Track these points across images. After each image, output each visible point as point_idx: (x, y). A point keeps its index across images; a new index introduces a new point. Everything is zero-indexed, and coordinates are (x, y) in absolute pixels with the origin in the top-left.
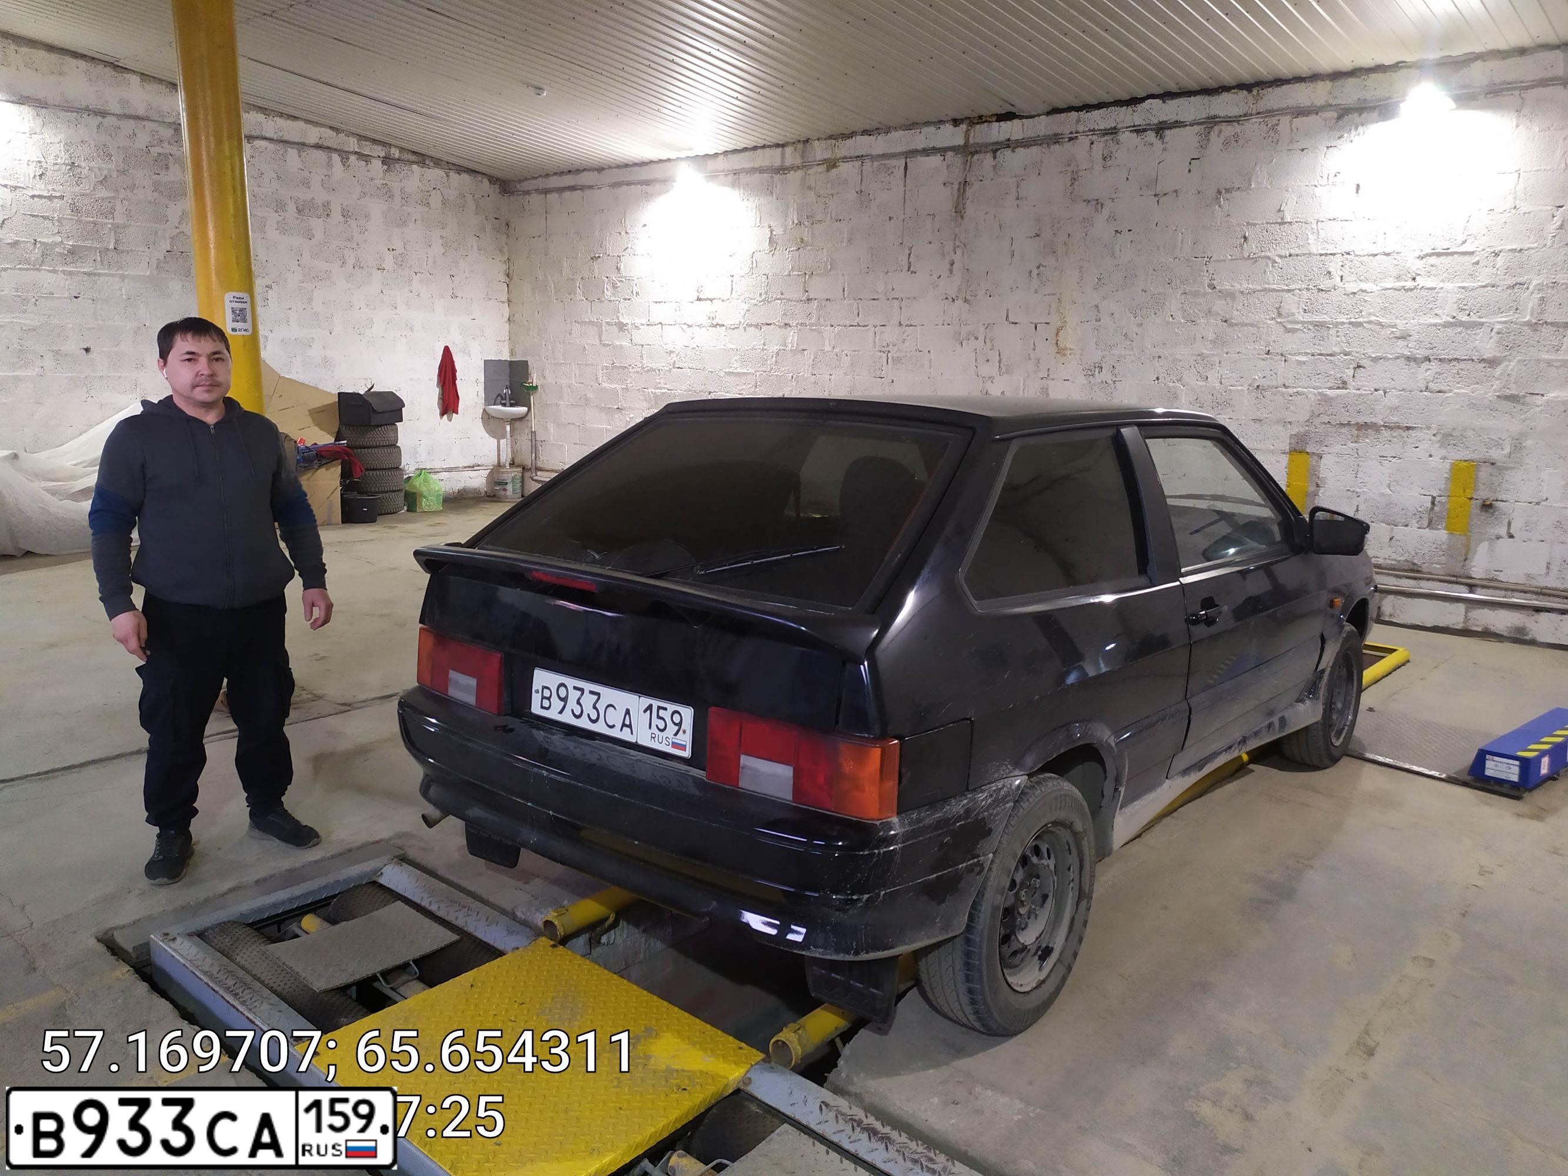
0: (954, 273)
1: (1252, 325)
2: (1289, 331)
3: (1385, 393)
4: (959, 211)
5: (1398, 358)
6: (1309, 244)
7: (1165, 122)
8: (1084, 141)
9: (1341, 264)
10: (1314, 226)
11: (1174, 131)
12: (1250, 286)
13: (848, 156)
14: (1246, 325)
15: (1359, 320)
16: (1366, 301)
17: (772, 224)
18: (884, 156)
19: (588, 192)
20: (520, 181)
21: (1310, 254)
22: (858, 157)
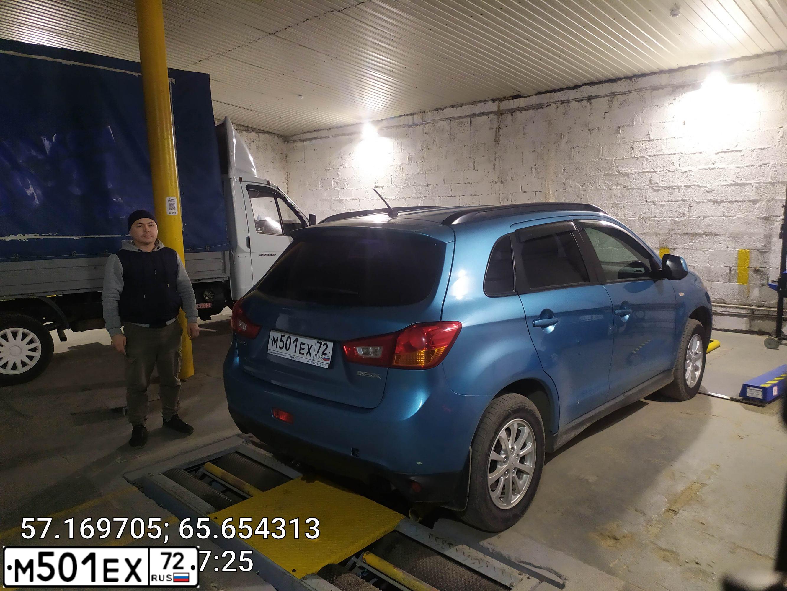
0: (495, 170)
1: (638, 189)
2: (655, 191)
3: (704, 218)
4: (497, 141)
5: (709, 201)
6: (663, 150)
7: (591, 96)
8: (553, 106)
9: (679, 158)
10: (665, 141)
11: (595, 100)
12: (636, 171)
13: (444, 118)
14: (635, 189)
15: (689, 184)
16: (691, 175)
17: (409, 150)
18: (460, 117)
19: (323, 140)
20: (292, 136)
21: (663, 154)
22: (448, 118)
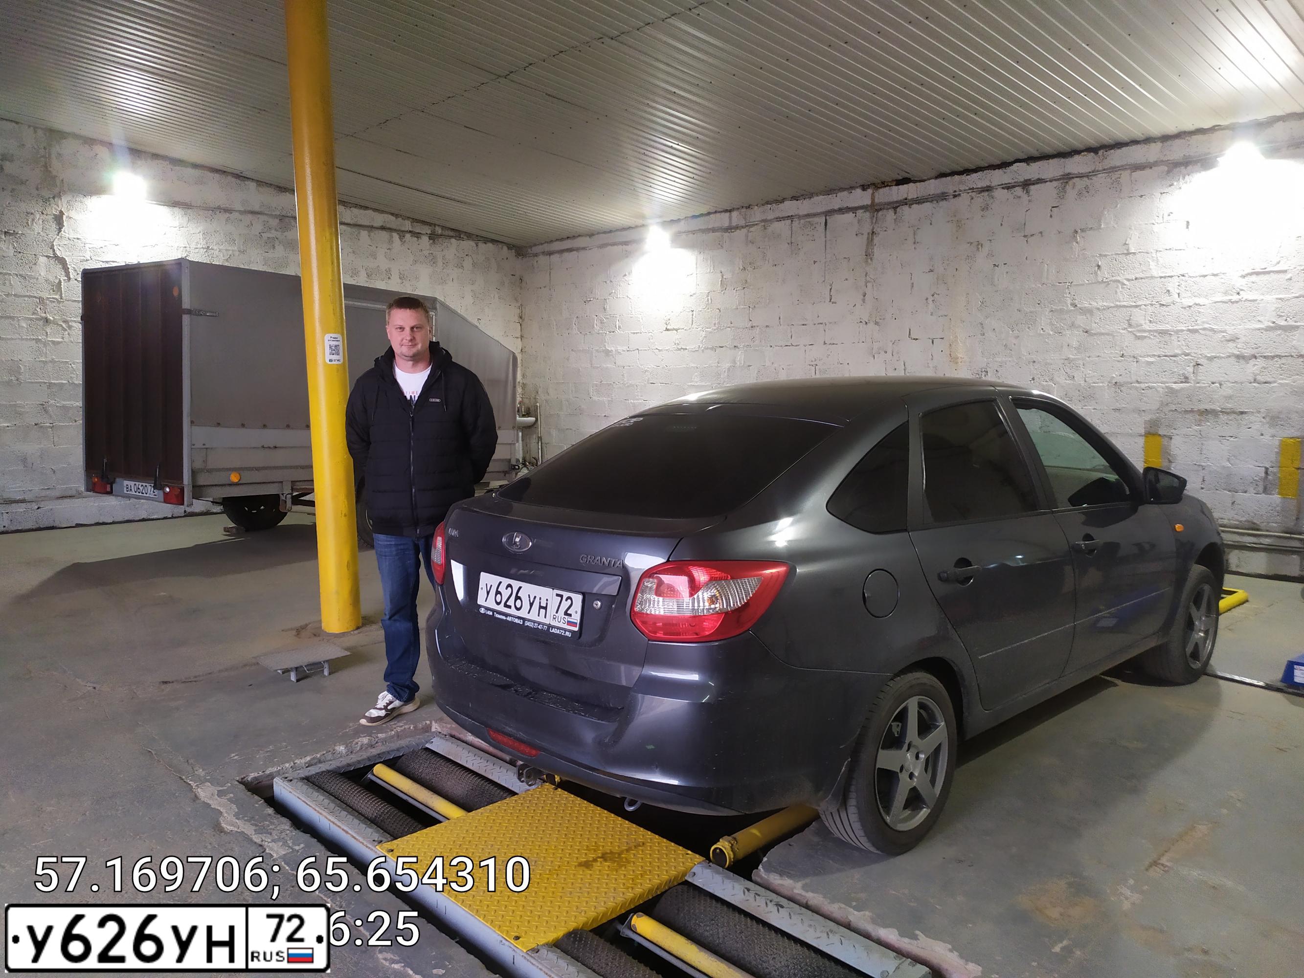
0: (866, 301)
1: (1108, 334)
2: (1138, 338)
3: (1221, 385)
4: (868, 255)
5: (1229, 357)
6: (1150, 269)
7: (1030, 180)
8: (965, 197)
9: (1178, 284)
10: (1154, 255)
11: (1036, 186)
12: (1105, 304)
13: (781, 216)
14: (1103, 334)
15: (1195, 327)
16: (1199, 312)
17: (722, 270)
18: (808, 216)
19: (582, 253)
20: (531, 247)
21: (1152, 277)
22: (789, 216)
